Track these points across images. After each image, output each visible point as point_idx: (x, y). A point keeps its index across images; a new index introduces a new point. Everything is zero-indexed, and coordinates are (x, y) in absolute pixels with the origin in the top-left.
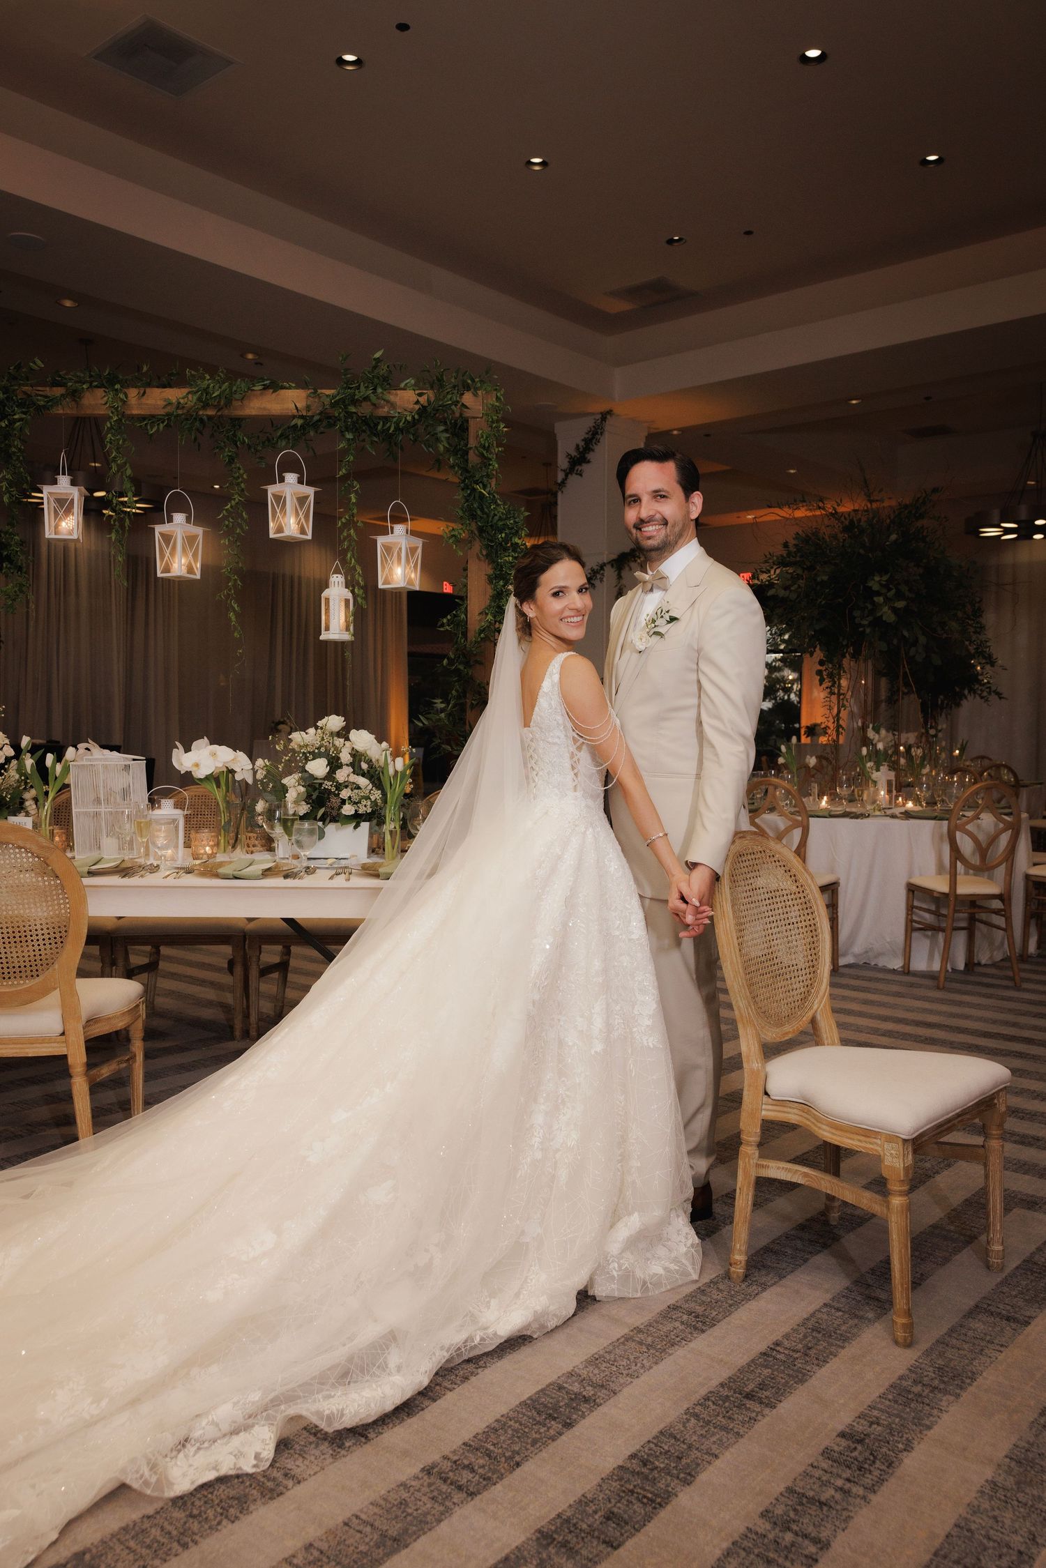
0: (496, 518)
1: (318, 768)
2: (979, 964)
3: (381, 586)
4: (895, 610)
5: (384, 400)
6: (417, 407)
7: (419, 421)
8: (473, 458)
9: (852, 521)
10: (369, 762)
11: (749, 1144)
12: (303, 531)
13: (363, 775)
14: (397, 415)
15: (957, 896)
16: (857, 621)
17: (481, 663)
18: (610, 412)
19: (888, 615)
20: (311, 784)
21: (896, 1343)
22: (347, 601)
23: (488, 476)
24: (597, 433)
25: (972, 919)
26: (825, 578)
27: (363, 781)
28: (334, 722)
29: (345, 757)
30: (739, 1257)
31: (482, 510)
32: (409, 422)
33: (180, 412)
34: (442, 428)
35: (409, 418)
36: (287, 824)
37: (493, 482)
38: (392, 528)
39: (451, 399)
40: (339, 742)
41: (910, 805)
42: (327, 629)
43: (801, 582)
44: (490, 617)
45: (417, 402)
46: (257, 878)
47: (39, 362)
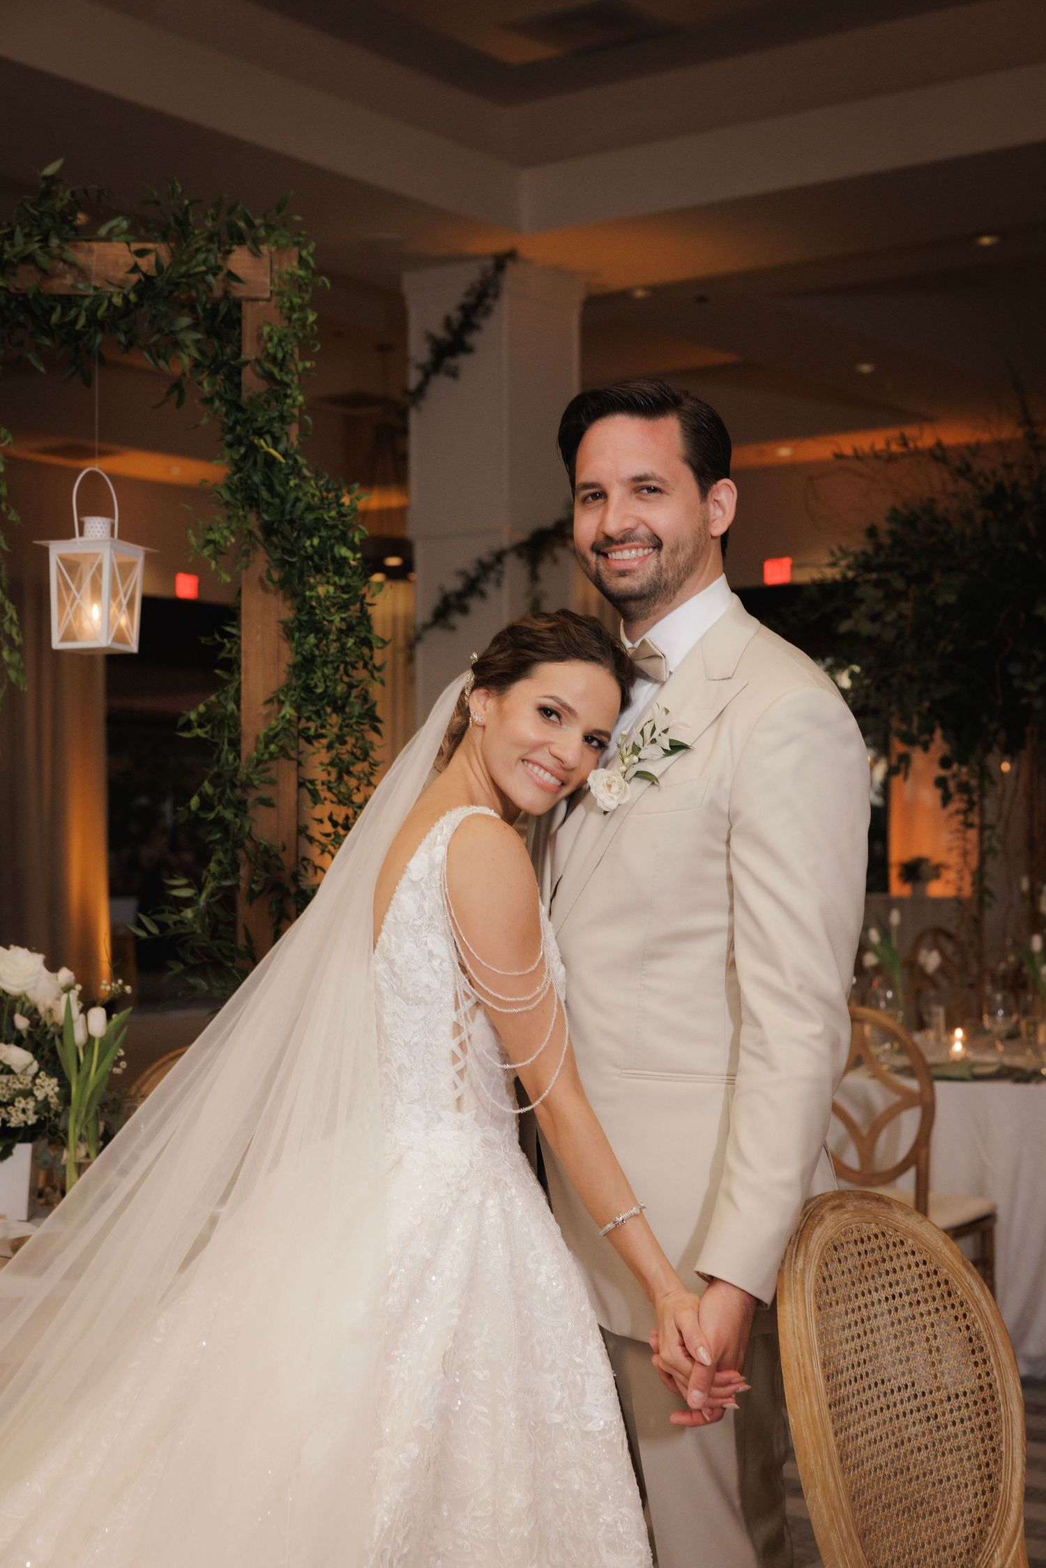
0: (301, 505)
3: (57, 644)
5: (65, 262)
6: (134, 278)
7: (139, 305)
8: (251, 382)
9: (1000, 487)
10: (32, 1013)
13: (19, 1042)
14: (91, 292)
16: (1017, 683)
18: (511, 255)
23: (283, 419)
24: (486, 295)
26: (951, 598)
27: (17, 1058)
31: (271, 489)
32: (116, 308)
34: (185, 321)
35: (117, 301)
37: (294, 431)
38: (81, 525)
39: (205, 262)
43: (906, 607)
44: (288, 711)
45: (135, 269)
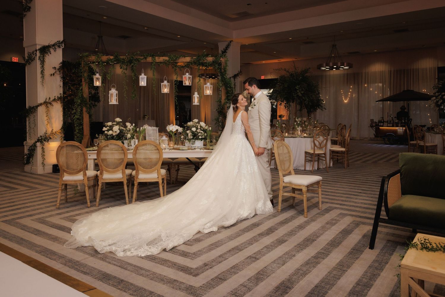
1: (194, 129)
2: (320, 168)
3: (205, 94)
4: (301, 93)
5: (205, 59)
9: (292, 74)
10: (204, 128)
11: (281, 190)
12: (190, 84)
13: (202, 131)
14: (208, 62)
15: (315, 154)
16: (293, 95)
17: (224, 109)
18: (232, 41)
19: (300, 95)
20: (193, 132)
21: (305, 217)
22: (198, 97)
24: (229, 46)
25: (319, 159)
26: (286, 86)
27: (202, 132)
28: (196, 120)
29: (199, 127)
30: (280, 208)
33: (166, 61)
34: (217, 65)
35: (211, 63)
36: (189, 140)
38: (207, 84)
39: (218, 59)
40: (197, 124)
41: (305, 135)
42: (194, 103)
43: (281, 87)
44: (226, 100)
45: (212, 60)
46: (187, 150)
47: (139, 52)
